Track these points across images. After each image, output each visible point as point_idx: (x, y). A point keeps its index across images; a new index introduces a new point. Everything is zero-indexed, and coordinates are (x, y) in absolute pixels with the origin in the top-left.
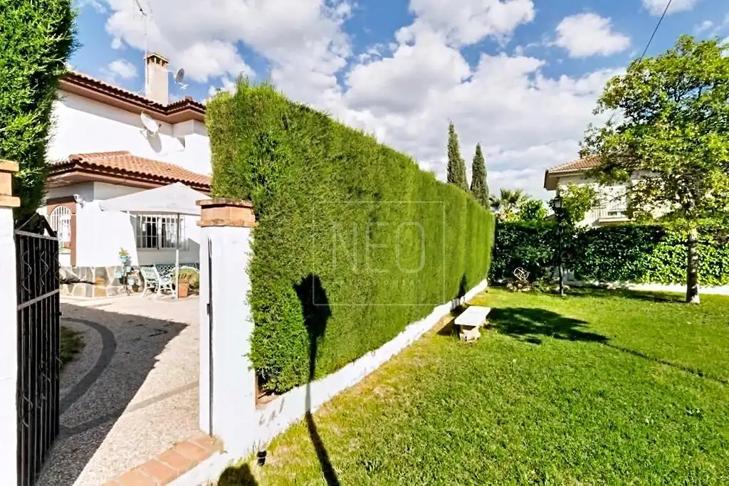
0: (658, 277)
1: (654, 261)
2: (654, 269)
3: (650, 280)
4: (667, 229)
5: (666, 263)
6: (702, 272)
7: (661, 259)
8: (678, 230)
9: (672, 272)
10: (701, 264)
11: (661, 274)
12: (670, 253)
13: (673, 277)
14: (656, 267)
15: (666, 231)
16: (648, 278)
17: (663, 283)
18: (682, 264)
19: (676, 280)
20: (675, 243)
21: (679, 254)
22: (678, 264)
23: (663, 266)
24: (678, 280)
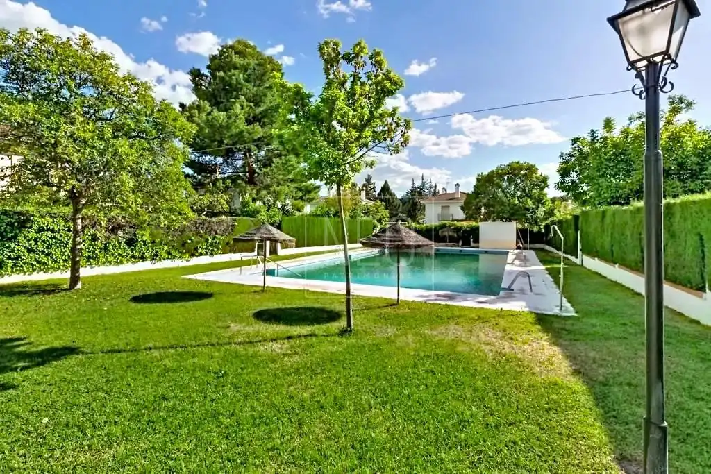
0: (22, 266)
1: (18, 250)
2: (17, 259)
3: (12, 272)
4: (33, 215)
5: (30, 251)
6: (64, 257)
7: (25, 247)
8: (43, 217)
9: (36, 260)
10: (64, 251)
11: (24, 263)
12: (36, 240)
13: (38, 265)
14: (19, 256)
15: (32, 218)
16: (9, 269)
17: (25, 273)
18: (46, 252)
19: (40, 268)
20: (40, 230)
21: (44, 241)
22: (43, 252)
23: (27, 254)
24: (42, 268)
